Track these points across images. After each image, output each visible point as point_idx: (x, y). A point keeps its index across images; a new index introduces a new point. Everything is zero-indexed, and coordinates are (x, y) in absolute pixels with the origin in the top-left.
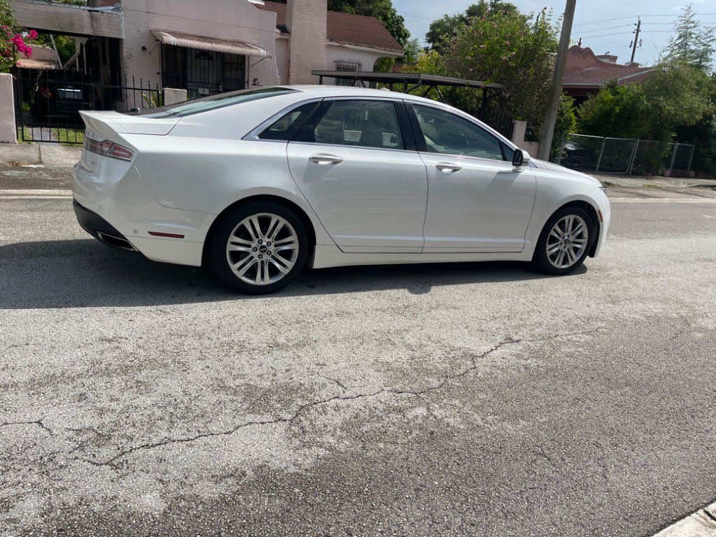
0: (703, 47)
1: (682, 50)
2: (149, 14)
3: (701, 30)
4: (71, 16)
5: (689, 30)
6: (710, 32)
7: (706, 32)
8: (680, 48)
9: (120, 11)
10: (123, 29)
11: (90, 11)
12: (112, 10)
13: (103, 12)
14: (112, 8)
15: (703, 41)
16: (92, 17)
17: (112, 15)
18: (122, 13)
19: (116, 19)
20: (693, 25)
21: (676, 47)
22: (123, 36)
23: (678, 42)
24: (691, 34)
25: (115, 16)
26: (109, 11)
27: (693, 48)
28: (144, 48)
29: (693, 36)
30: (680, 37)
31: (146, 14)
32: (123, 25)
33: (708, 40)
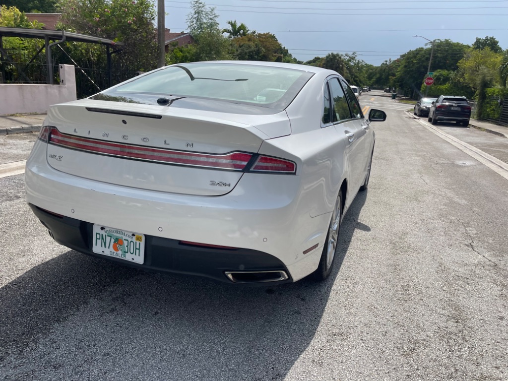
0: (211, 21)
1: (198, 23)
3: (207, 9)
5: (200, 9)
6: (212, 10)
7: (211, 10)
8: (197, 21)
15: (210, 17)
20: (201, 5)
21: (195, 20)
23: (195, 16)
24: (202, 11)
27: (205, 21)
29: (204, 13)
30: (195, 13)
33: (213, 16)
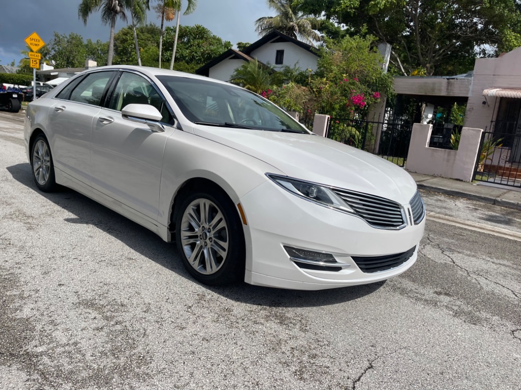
2: (495, 76)
4: (434, 84)
9: (471, 77)
10: (470, 91)
11: (448, 79)
12: (466, 76)
13: (457, 79)
14: (465, 75)
16: (448, 83)
17: (463, 80)
18: (473, 78)
19: (467, 83)
22: (469, 95)
25: (466, 80)
26: (463, 78)
28: (484, 103)
31: (492, 76)
32: (471, 87)
